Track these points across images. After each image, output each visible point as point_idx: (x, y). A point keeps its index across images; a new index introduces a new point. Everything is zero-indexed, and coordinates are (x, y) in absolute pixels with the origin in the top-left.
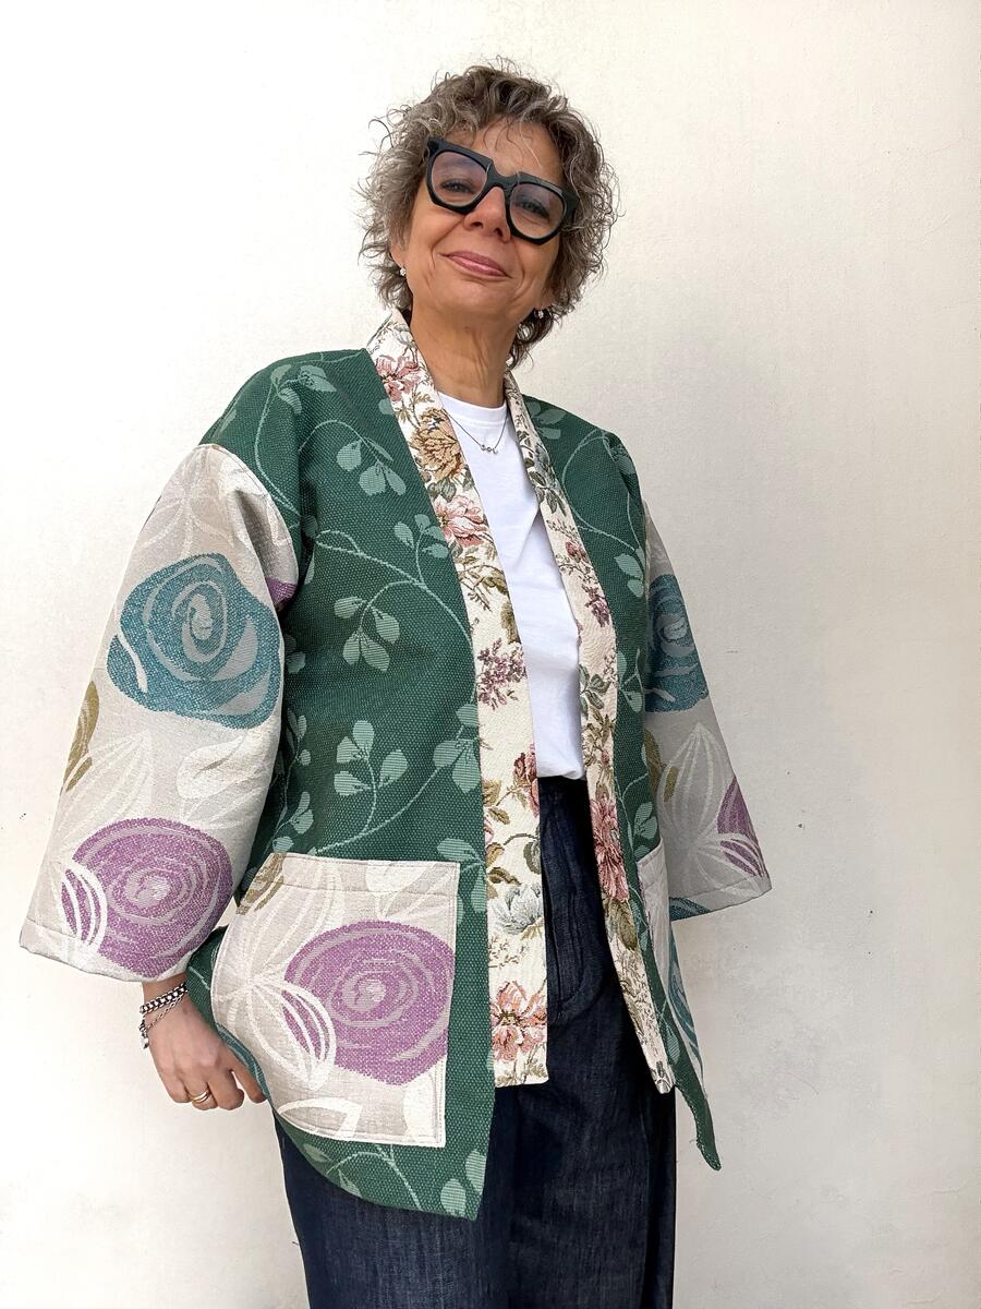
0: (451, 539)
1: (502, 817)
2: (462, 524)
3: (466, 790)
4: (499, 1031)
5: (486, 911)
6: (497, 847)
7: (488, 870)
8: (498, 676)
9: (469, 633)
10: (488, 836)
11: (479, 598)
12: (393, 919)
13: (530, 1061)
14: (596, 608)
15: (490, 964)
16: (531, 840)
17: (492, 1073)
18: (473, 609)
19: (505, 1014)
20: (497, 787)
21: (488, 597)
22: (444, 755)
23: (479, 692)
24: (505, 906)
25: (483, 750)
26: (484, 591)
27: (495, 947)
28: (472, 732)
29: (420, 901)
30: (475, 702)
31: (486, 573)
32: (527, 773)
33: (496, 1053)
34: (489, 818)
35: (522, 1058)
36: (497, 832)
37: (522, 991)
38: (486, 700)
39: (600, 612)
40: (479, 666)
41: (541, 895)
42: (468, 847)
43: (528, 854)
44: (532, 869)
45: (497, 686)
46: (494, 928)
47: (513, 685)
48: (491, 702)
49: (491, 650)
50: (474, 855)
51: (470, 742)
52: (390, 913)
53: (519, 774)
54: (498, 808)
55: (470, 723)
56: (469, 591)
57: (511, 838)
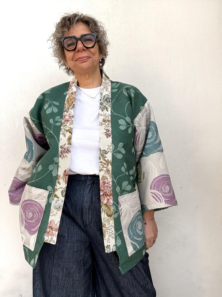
0: (63, 121)
1: (59, 183)
2: (67, 118)
3: (54, 176)
4: (48, 230)
5: (52, 203)
6: (57, 190)
7: (54, 194)
8: (64, 152)
9: (59, 142)
10: (56, 186)
11: (64, 134)
12: (36, 200)
13: (51, 238)
14: (107, 133)
15: (50, 215)
16: (63, 189)
17: (44, 238)
18: (61, 136)
19: (50, 227)
20: (60, 176)
21: (66, 134)
22: (51, 167)
23: (59, 155)
24: (55, 203)
25: (59, 169)
26: (65, 132)
27: (52, 211)
28: (57, 163)
29: (41, 198)
30: (58, 157)
31: (68, 128)
32: (66, 174)
33: (46, 234)
34: (57, 183)
35: (50, 237)
36: (58, 186)
37: (54, 222)
38: (61, 157)
39: (108, 134)
40: (60, 149)
41: (63, 202)
42: (51, 188)
43: (62, 192)
44: (62, 196)
45: (63, 154)
46: (52, 207)
47: (67, 154)
49: (63, 146)
50: (52, 190)
51: (56, 166)
52: (35, 199)
53: (64, 174)
54: (59, 181)
55: (57, 161)
56: (62, 133)
57: (60, 188)
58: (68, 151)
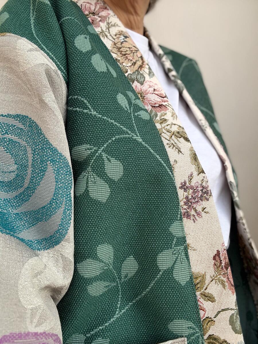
0: (148, 107)
1: (210, 298)
2: (153, 98)
6: (210, 320)
7: (206, 337)
8: (194, 199)
9: (172, 171)
10: (202, 313)
11: (174, 146)
16: (233, 312)
20: (203, 277)
21: (180, 145)
23: (183, 211)
25: (190, 252)
26: (176, 141)
28: (182, 240)
30: (181, 219)
32: (223, 265)
34: (201, 300)
36: (208, 309)
38: (188, 216)
40: (181, 194)
43: (232, 322)
44: (236, 332)
45: (195, 206)
47: (204, 204)
48: (192, 218)
49: (187, 181)
50: (194, 329)
51: (182, 248)
53: (217, 266)
54: (207, 291)
55: (180, 235)
56: (168, 142)
57: (219, 312)
58: (205, 193)
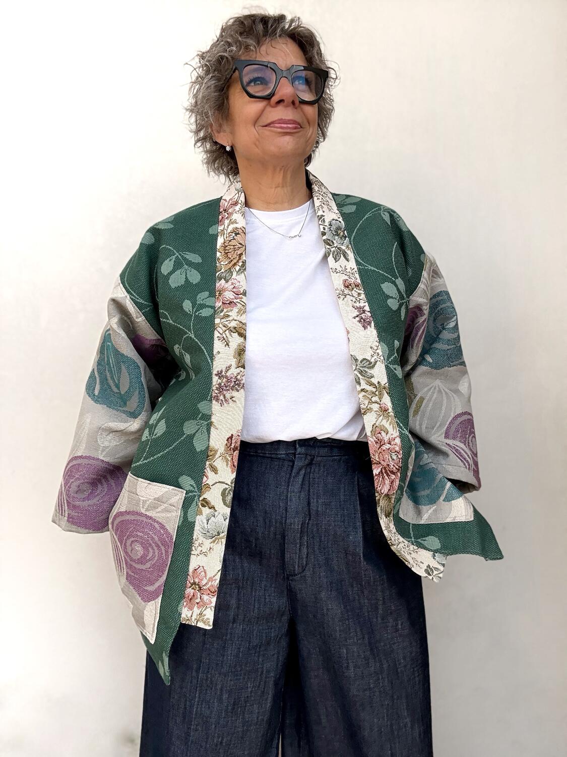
0: (218, 304)
1: (215, 470)
2: (229, 295)
3: (198, 450)
4: (189, 591)
5: (195, 522)
6: (208, 487)
7: (201, 499)
8: (226, 387)
9: (212, 360)
10: (205, 478)
11: (224, 339)
12: (148, 513)
13: (201, 614)
14: (362, 318)
15: (192, 553)
16: (227, 486)
17: (180, 614)
18: (218, 345)
19: (194, 583)
20: (216, 451)
21: (230, 339)
22: (189, 428)
23: (214, 395)
24: (205, 521)
25: (212, 429)
26: (228, 335)
27: (196, 544)
28: (207, 417)
29: (163, 507)
30: (211, 401)
31: (233, 324)
32: (232, 447)
33: (185, 604)
34: (208, 469)
35: (196, 611)
36: (210, 478)
37: (205, 573)
38: (217, 400)
39: (364, 321)
40: (215, 380)
41: (228, 521)
42: (193, 483)
43: (223, 494)
44: (225, 504)
45: (225, 392)
46: (197, 533)
47: (235, 394)
48: (220, 402)
49: (224, 371)
50: (194, 488)
51: (206, 422)
52: (147, 510)
53: (228, 446)
54: (214, 463)
55: (206, 412)
56: (219, 335)
57: (216, 483)
58: (237, 384)
